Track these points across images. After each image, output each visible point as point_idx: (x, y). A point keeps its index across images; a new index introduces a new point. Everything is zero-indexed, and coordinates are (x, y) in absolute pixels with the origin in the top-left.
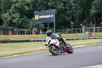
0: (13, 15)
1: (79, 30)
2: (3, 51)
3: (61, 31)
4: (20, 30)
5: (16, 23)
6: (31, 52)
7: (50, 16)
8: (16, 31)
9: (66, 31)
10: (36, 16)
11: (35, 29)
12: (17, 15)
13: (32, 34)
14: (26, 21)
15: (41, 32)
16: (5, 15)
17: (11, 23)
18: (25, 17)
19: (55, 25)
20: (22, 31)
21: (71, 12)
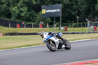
0: (21, 9)
1: (84, 24)
2: (12, 43)
3: (67, 25)
4: (28, 23)
5: (23, 17)
6: (39, 44)
7: (56, 10)
8: (24, 24)
9: (71, 25)
10: (43, 10)
11: (42, 23)
12: (25, 9)
13: (39, 27)
14: (34, 14)
15: (48, 25)
16: (14, 9)
17: (19, 17)
18: (33, 11)
19: (61, 19)
20: (29, 24)
21: (77, 7)
